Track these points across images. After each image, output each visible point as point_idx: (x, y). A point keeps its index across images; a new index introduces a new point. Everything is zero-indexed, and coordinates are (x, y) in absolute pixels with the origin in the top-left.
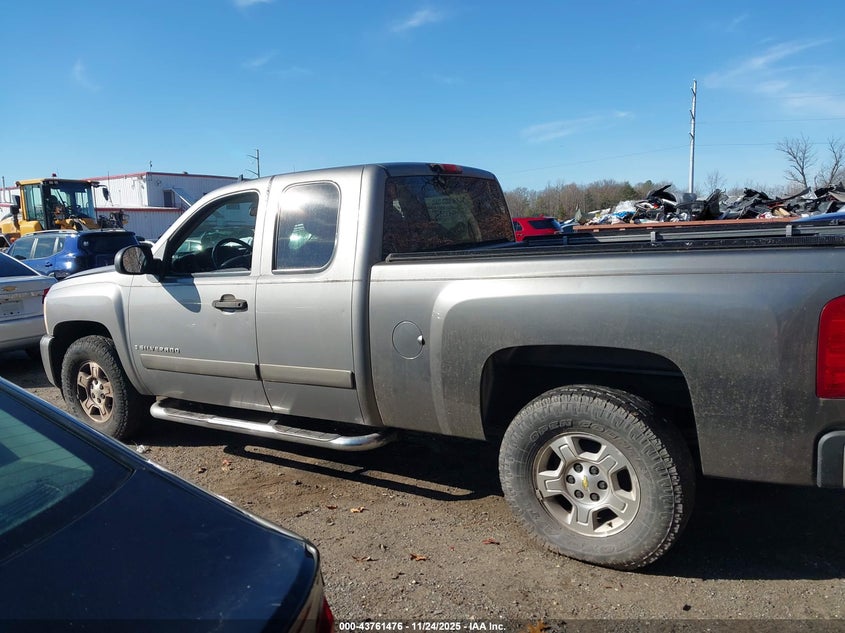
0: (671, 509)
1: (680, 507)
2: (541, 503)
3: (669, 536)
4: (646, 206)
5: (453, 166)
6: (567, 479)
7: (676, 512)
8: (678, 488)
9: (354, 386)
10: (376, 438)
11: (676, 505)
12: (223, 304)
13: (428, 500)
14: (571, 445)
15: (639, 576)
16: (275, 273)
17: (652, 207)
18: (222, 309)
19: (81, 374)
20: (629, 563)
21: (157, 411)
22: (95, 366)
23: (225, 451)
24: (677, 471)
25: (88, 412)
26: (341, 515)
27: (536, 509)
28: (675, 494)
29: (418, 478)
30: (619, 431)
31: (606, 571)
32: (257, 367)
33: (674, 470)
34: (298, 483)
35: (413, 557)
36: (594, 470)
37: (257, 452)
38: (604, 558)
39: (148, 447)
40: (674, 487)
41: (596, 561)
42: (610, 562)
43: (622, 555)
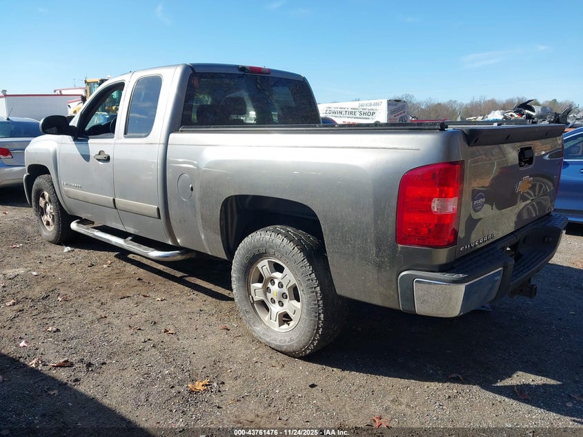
0: (316, 317)
1: (322, 316)
2: (252, 304)
3: (315, 336)
4: (511, 115)
5: (260, 69)
6: (267, 290)
7: (319, 319)
8: (321, 302)
9: (159, 218)
10: (179, 254)
11: (319, 314)
12: (100, 157)
13: (210, 299)
14: (267, 266)
15: (301, 362)
16: (125, 137)
17: (516, 116)
18: (99, 160)
19: (41, 199)
20: (294, 352)
21: (74, 226)
22: (47, 194)
23: (116, 256)
24: (320, 290)
25: (45, 223)
26: (149, 301)
27: (248, 308)
28: (319, 306)
29: (216, 284)
30: (288, 258)
31: (283, 355)
32: (114, 200)
33: (318, 289)
34: (139, 279)
35: (166, 331)
36: (281, 285)
37: (134, 258)
38: (280, 346)
39: (73, 249)
40: (318, 301)
41: (276, 348)
42: (284, 350)
43: (290, 346)
